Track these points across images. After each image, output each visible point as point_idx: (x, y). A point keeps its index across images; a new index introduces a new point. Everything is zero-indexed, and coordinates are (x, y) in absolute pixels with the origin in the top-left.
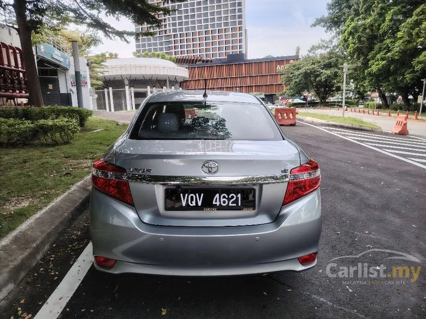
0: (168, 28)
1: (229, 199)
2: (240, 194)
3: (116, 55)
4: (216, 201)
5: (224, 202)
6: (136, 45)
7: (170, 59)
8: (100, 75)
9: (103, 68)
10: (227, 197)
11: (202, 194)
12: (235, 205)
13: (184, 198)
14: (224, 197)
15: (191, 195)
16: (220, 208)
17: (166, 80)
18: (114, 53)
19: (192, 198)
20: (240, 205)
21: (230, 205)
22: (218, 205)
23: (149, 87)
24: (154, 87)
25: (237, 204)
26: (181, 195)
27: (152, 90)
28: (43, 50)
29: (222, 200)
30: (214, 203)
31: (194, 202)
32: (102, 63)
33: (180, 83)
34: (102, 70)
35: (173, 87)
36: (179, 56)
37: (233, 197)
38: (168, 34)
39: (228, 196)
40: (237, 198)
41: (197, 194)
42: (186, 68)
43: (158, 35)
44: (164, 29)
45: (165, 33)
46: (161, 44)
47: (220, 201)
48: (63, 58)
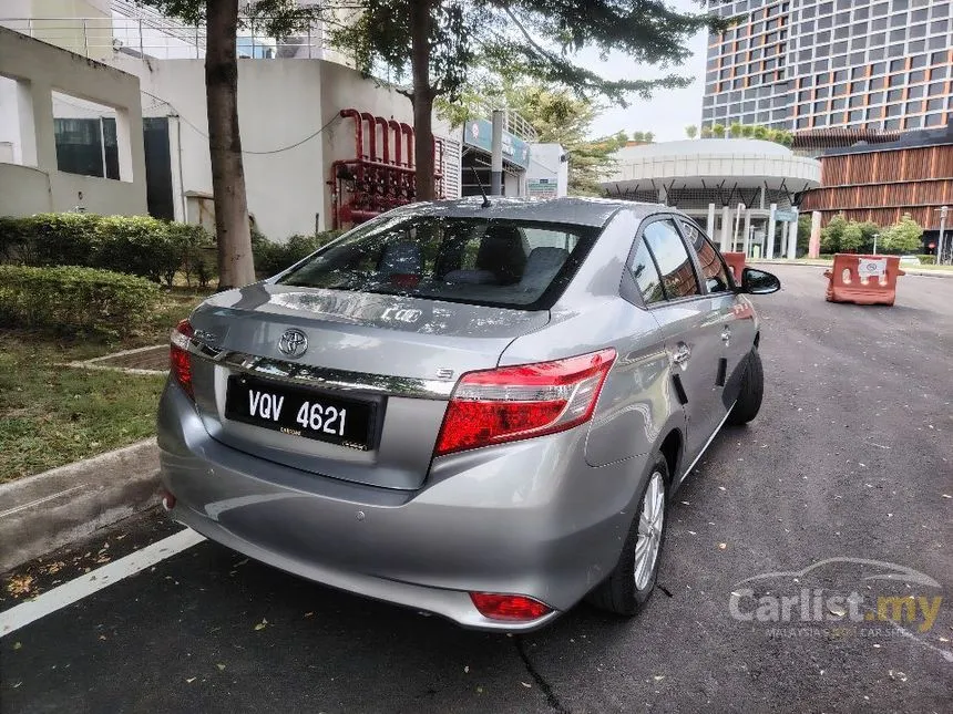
0: (787, 63)
1: (325, 418)
2: (344, 411)
3: (649, 136)
4: (302, 418)
5: (316, 422)
6: (704, 110)
7: (778, 139)
8: (603, 180)
9: (610, 165)
10: (321, 412)
11: (282, 398)
12: (333, 431)
13: (255, 397)
14: (317, 411)
15: (266, 395)
16: (308, 432)
17: (759, 189)
18: (645, 133)
19: (266, 400)
20: (341, 433)
21: (326, 430)
22: (305, 426)
23: (712, 206)
24: (727, 205)
25: (338, 431)
26: (251, 392)
27: (719, 212)
28: (476, 134)
29: (313, 416)
30: (299, 420)
31: (268, 411)
32: (609, 155)
33: (797, 195)
34: (608, 169)
35: (774, 206)
36: (807, 130)
37: (331, 413)
38: (786, 78)
39: (324, 411)
40: (339, 418)
41: (274, 397)
42: (820, 159)
43: (760, 84)
44: (777, 68)
45: (779, 78)
46: (765, 104)
47: (308, 419)
48: (515, 146)
